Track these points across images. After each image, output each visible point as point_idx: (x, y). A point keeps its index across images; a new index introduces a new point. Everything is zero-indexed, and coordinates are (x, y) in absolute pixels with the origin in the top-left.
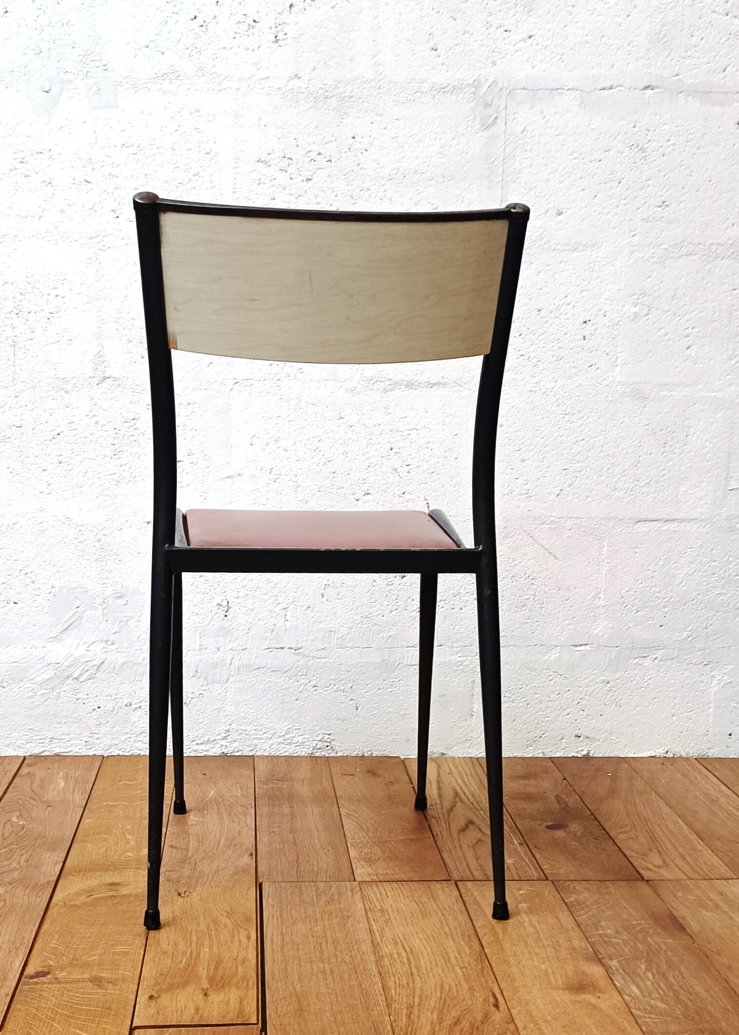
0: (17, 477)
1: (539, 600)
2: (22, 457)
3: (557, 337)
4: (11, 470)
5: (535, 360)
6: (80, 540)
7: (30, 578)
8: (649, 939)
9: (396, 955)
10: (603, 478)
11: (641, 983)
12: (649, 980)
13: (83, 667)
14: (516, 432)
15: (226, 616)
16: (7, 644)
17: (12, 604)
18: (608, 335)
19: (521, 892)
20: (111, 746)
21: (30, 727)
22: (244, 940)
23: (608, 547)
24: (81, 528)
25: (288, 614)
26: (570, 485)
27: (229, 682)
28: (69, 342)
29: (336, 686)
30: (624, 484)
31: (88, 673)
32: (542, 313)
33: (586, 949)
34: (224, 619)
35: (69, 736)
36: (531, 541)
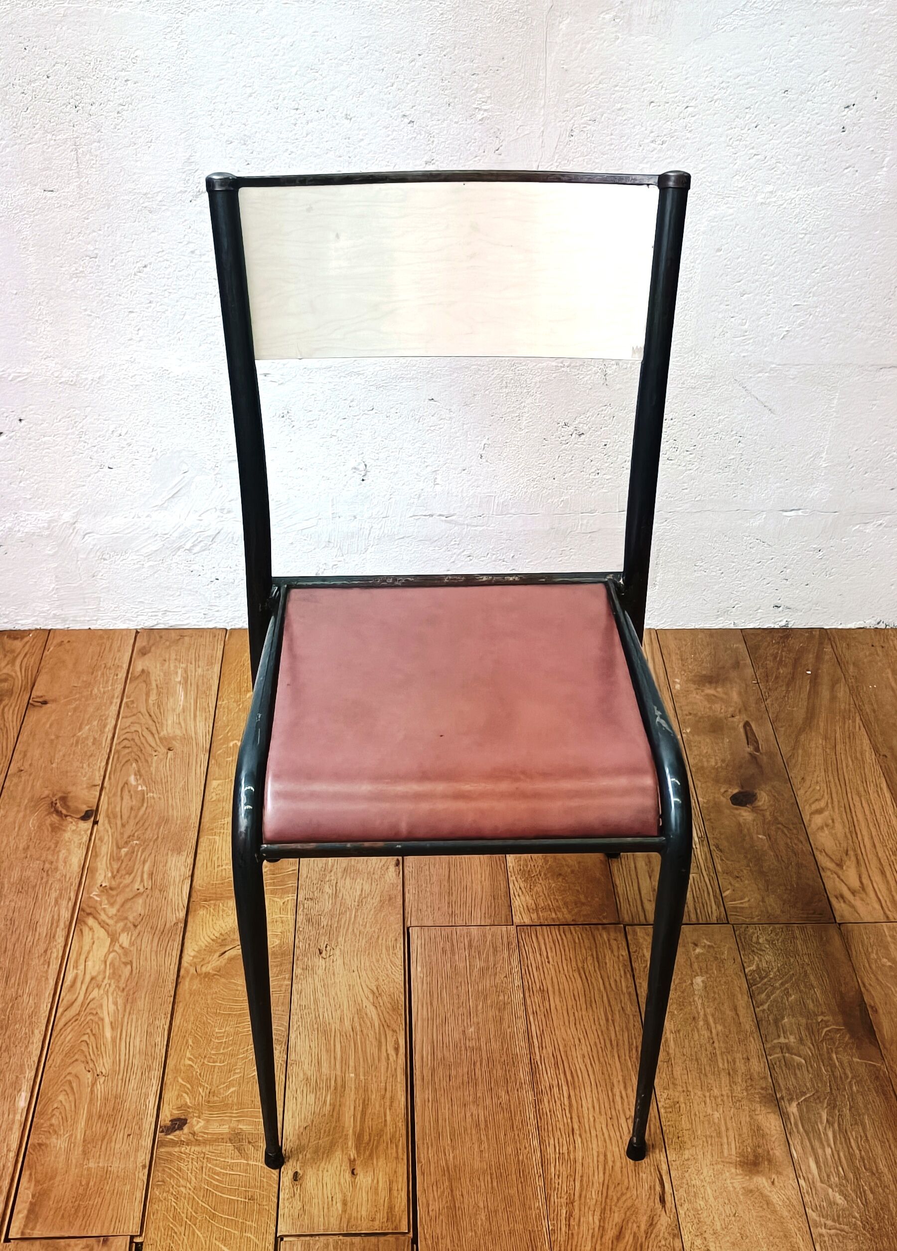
0: (98, 320)
1: (746, 460)
2: (102, 296)
3: (807, 129)
4: (88, 312)
5: (774, 161)
6: (183, 396)
7: (125, 440)
8: (834, 1056)
9: (556, 1090)
10: (843, 316)
11: (820, 1151)
12: (829, 1145)
13: (195, 538)
14: (738, 258)
15: (363, 480)
16: (105, 514)
17: (106, 469)
18: (876, 125)
19: (698, 950)
20: (233, 618)
21: (139, 600)
22: (392, 1052)
23: (839, 399)
24: (183, 382)
25: (439, 477)
26: (800, 325)
27: (368, 552)
28: (149, 144)
29: (494, 556)
30: (870, 322)
31: (202, 544)
32: (789, 96)
33: (765, 1078)
34: (361, 484)
35: (186, 609)
36: (744, 393)
